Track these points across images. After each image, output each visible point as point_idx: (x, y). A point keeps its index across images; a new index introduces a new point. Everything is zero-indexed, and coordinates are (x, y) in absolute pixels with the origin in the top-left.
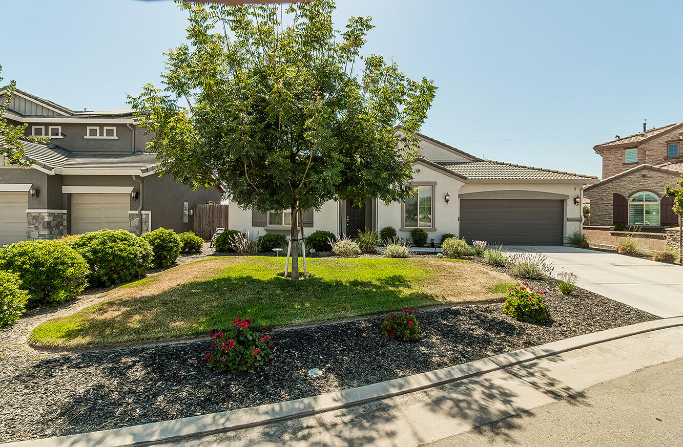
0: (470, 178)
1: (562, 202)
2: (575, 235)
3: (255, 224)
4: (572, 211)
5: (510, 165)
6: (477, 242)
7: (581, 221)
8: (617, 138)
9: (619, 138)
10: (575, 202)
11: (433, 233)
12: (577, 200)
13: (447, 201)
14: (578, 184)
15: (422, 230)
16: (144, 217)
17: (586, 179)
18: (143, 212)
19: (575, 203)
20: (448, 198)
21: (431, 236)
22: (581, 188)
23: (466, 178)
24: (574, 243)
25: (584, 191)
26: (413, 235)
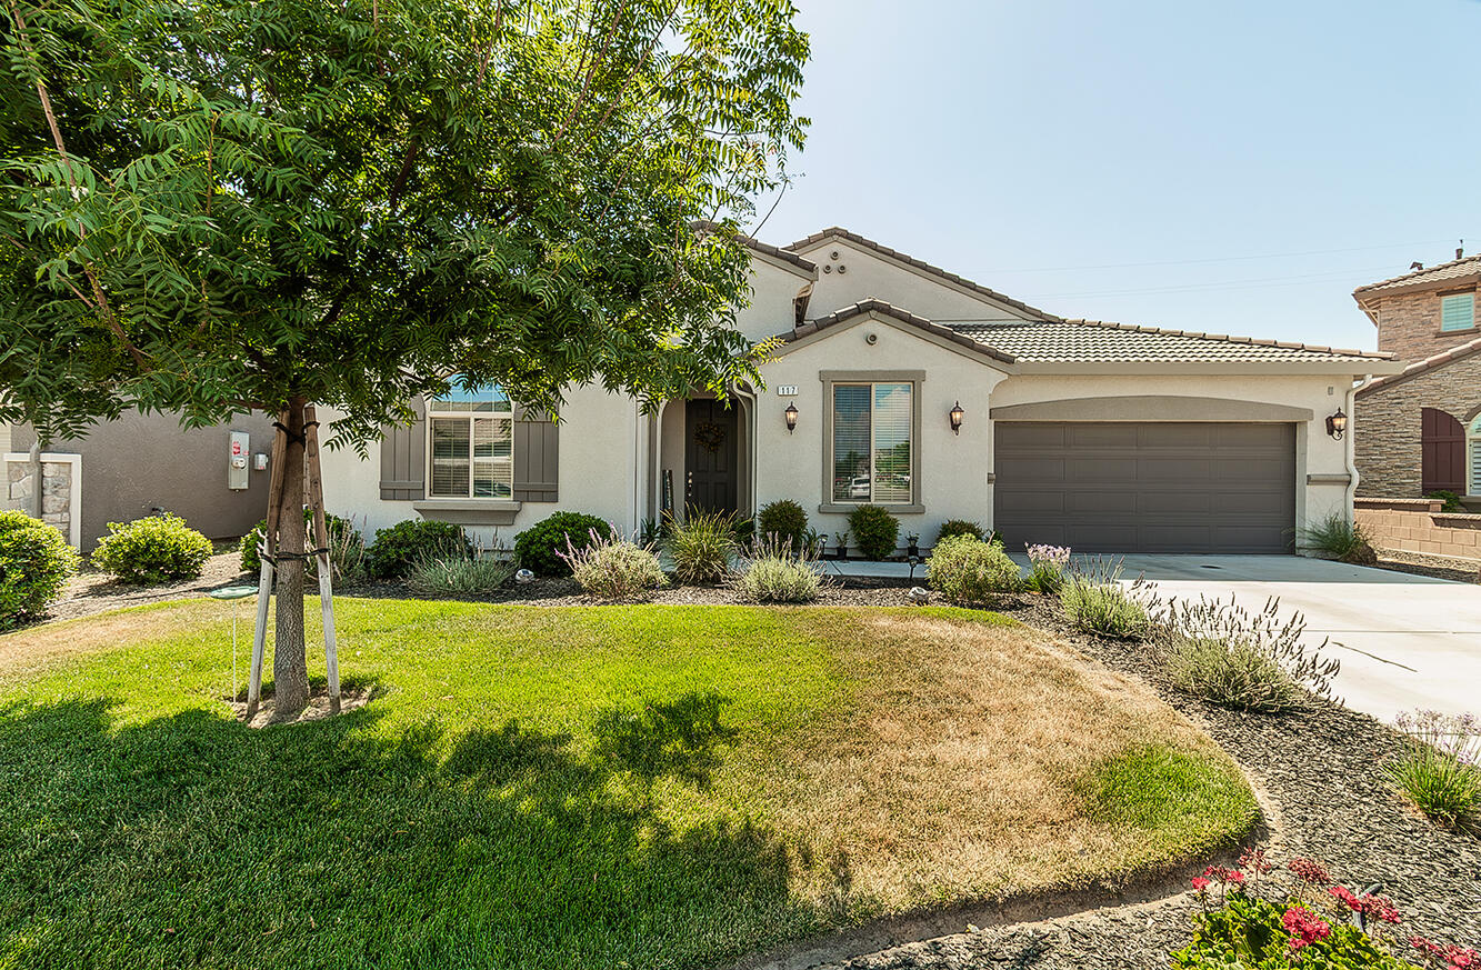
0: (1022, 360)
1: (1290, 431)
2: (1332, 524)
3: (388, 493)
4: (1322, 454)
5: (1138, 330)
6: (1041, 549)
7: (1350, 482)
8: (1416, 269)
9: (1420, 268)
10: (1331, 429)
11: (915, 517)
12: (1337, 422)
13: (955, 427)
14: (1337, 377)
15: (879, 511)
16: (49, 471)
17: (1365, 360)
18: (45, 457)
19: (1331, 432)
20: (957, 416)
21: (907, 527)
22: (1348, 388)
23: (1009, 360)
24: (1327, 549)
25: (1357, 396)
26: (854, 525)
